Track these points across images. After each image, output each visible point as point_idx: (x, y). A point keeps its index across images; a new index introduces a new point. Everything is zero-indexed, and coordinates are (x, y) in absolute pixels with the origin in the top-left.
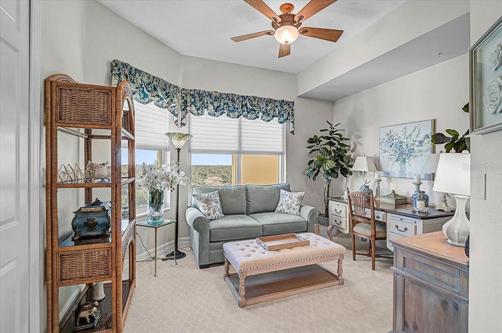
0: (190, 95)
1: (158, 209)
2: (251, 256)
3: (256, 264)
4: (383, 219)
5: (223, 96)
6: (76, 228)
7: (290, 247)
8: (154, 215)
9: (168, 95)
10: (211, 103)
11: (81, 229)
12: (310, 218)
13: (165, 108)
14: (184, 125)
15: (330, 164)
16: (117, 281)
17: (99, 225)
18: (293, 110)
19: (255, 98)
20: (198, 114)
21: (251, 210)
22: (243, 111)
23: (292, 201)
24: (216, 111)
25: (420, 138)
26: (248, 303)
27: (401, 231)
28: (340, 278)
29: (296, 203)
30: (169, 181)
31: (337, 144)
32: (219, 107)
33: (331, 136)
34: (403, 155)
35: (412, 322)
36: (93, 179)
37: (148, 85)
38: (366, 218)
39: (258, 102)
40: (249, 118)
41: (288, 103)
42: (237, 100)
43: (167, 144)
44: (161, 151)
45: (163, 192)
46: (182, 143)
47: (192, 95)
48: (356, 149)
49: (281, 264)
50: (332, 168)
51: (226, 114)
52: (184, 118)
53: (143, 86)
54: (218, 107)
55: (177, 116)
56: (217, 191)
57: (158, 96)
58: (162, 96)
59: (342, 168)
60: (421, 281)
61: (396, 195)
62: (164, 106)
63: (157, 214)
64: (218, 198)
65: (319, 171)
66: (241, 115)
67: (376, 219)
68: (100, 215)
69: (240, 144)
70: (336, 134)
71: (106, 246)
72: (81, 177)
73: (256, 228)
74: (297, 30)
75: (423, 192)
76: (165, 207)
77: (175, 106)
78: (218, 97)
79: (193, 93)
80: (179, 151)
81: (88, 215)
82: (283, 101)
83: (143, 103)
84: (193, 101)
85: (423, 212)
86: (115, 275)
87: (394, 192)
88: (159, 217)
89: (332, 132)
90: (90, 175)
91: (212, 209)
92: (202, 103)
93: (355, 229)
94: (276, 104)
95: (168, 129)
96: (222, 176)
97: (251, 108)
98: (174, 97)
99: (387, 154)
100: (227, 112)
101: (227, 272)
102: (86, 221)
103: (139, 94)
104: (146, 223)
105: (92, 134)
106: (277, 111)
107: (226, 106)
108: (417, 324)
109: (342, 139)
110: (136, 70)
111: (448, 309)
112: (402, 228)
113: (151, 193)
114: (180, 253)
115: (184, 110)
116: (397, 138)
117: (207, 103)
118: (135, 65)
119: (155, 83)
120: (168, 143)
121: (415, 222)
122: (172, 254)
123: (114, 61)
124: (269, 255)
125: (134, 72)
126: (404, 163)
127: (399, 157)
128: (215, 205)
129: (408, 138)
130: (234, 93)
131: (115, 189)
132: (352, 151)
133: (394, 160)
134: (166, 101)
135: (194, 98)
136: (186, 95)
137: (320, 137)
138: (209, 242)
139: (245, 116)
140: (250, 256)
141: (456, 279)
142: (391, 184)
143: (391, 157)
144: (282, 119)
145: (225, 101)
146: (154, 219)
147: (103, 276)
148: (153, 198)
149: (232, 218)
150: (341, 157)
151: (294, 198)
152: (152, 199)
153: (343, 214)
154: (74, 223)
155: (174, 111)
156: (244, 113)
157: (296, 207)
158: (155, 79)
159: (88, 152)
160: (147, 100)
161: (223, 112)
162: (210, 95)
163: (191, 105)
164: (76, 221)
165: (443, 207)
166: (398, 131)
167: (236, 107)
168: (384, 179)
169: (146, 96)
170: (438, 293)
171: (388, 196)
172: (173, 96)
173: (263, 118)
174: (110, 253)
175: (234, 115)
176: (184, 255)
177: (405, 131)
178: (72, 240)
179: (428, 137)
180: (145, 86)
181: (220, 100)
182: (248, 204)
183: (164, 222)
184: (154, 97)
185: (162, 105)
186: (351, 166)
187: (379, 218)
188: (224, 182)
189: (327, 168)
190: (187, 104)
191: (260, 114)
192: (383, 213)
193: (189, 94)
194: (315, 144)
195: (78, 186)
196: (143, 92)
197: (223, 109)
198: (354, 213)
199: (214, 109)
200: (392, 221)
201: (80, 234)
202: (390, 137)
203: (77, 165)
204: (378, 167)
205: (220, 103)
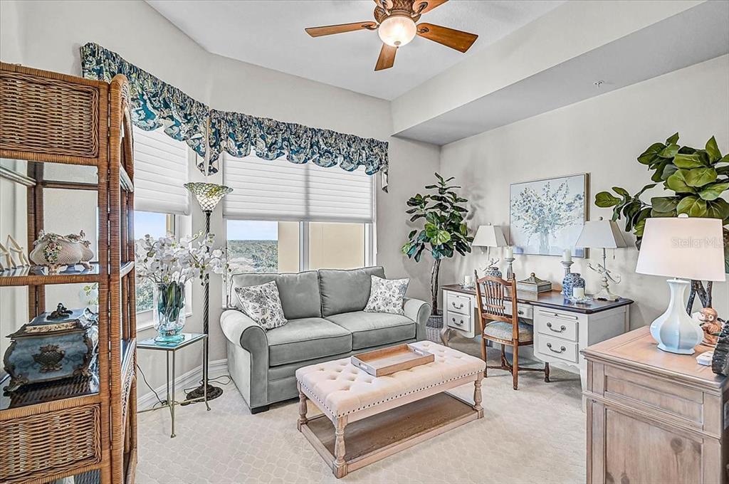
0: (226, 121)
1: (174, 317)
2: (351, 389)
3: (363, 402)
4: (528, 315)
5: (282, 127)
6: (14, 368)
7: (408, 367)
8: (168, 328)
9: (189, 118)
10: (262, 137)
11: (27, 368)
12: (421, 318)
13: (184, 140)
14: (215, 171)
15: (444, 236)
16: (111, 468)
17: (66, 358)
18: (386, 155)
19: (331, 133)
20: (240, 153)
21: (328, 309)
22: (313, 153)
23: (391, 293)
24: (270, 150)
25: (569, 199)
26: (350, 468)
27: (556, 331)
28: (478, 408)
29: (397, 296)
30: (197, 267)
31: (450, 207)
32: (274, 144)
33: (441, 196)
34: (544, 224)
35: (620, 474)
36: (53, 267)
37: (154, 96)
38: (505, 315)
39: (335, 140)
40: (322, 164)
41: (379, 144)
42: (303, 134)
43: (185, 203)
44: (174, 216)
45: (183, 286)
46: (214, 201)
47: (230, 123)
48: (475, 215)
49: (399, 397)
50: (446, 242)
51: (285, 156)
52: (215, 160)
53: (145, 97)
54: (272, 144)
55: (203, 155)
56: (274, 282)
57: (172, 118)
58: (178, 118)
59: (457, 243)
60: (640, 411)
61: (537, 280)
62: (183, 135)
63: (172, 325)
64: (277, 293)
65: (423, 247)
66: (309, 159)
67: (519, 315)
68: (71, 337)
69: (307, 205)
70: (449, 193)
71: (86, 402)
72: (22, 263)
73: (342, 339)
74: (414, 25)
75: (578, 274)
76: (186, 312)
77: (201, 138)
78: (275, 128)
79: (231, 119)
80: (208, 215)
81: (42, 339)
82: (373, 140)
83: (145, 128)
84: (231, 131)
85: (582, 303)
86: (108, 458)
87: (534, 276)
88: (176, 332)
89: (442, 191)
90: (47, 258)
91: (269, 312)
92: (246, 135)
93: (488, 331)
94: (362, 145)
95: (187, 177)
96: (253, 256)
97: (326, 148)
98: (198, 123)
99: (521, 223)
100: (287, 153)
101: (304, 416)
102: (39, 353)
103: (137, 111)
104: (151, 342)
105: (44, 179)
106: (364, 155)
107: (286, 143)
108: (629, 476)
109: (456, 200)
110: (131, 67)
111: (683, 452)
112: (557, 326)
113: (162, 288)
114: (213, 389)
115: (215, 145)
116: (536, 199)
117: (255, 136)
118: (129, 58)
119: (166, 94)
120: (187, 202)
121: (577, 318)
122: (199, 392)
123: (89, 45)
124: (380, 384)
125: (127, 69)
126: (546, 235)
127: (539, 226)
128: (274, 304)
129: (551, 200)
130: (299, 124)
131: (106, 286)
132: (470, 218)
133: (531, 230)
134: (186, 127)
135: (233, 126)
136: (219, 122)
137: (425, 197)
138: (267, 367)
139: (317, 162)
140: (348, 389)
141: (696, 407)
142: (527, 264)
143: (527, 226)
144: (371, 168)
145: (285, 135)
146: (168, 334)
147: (82, 463)
148: (165, 298)
149: (301, 324)
150: (456, 228)
151: (394, 288)
152: (164, 300)
153: (465, 310)
154: (11, 358)
155: (198, 147)
156: (315, 157)
157: (397, 302)
158: (166, 88)
159: (35, 214)
160: (151, 123)
161: (281, 152)
162: (260, 123)
163: (227, 138)
164: (13, 353)
165: (604, 294)
166: (537, 190)
167: (302, 146)
168: (517, 257)
169: (149, 116)
170: (667, 429)
171: (526, 282)
172: (197, 120)
173: (344, 165)
174: (97, 414)
175: (300, 159)
176: (219, 392)
177: (547, 189)
178: (5, 394)
179: (580, 199)
180: (149, 99)
181: (277, 134)
182: (323, 301)
183: (186, 340)
184: (165, 118)
185: (179, 134)
186: (471, 240)
187: (523, 313)
188: (256, 265)
189: (439, 243)
190: (220, 136)
191: (340, 159)
192: (528, 306)
193: (223, 119)
194: (418, 207)
195: (14, 282)
196: (145, 108)
197: (281, 148)
198: (485, 308)
199: (266, 147)
200: (541, 318)
201: (26, 379)
202: (526, 198)
203: (11, 238)
204: (510, 242)
205: (277, 137)
